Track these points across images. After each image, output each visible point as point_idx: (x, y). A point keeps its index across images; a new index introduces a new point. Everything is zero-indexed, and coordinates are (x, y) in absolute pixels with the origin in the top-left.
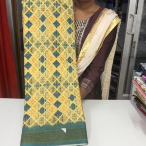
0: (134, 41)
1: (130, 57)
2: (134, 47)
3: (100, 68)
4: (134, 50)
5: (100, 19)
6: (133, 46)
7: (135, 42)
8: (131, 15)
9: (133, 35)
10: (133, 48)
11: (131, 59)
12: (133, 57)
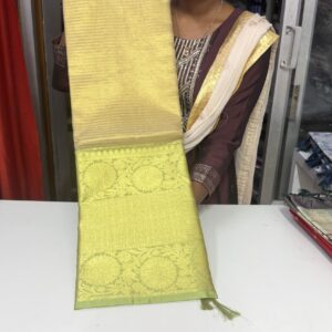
0: (295, 84)
1: (287, 120)
2: (296, 98)
3: (234, 141)
4: (296, 106)
5: (234, 35)
6: (294, 95)
7: (298, 87)
8: (288, 27)
9: (294, 71)
10: (293, 100)
11: (290, 124)
12: (294, 120)
